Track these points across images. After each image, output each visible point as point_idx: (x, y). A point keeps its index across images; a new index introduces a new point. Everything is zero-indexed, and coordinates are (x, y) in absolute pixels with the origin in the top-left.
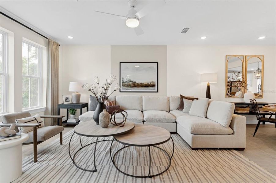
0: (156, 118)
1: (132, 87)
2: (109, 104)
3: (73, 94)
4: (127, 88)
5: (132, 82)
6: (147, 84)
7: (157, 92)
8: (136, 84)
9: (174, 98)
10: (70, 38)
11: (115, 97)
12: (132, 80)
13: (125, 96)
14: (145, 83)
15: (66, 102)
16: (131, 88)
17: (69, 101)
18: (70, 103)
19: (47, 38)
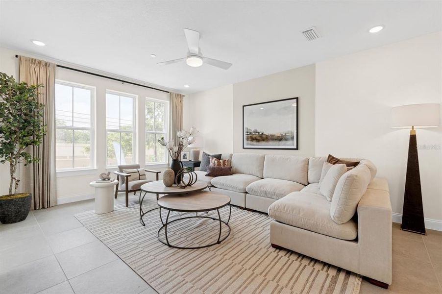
0: (262, 189)
1: (258, 140)
2: (216, 164)
3: (192, 151)
4: (252, 143)
5: (259, 133)
6: (280, 136)
7: (297, 149)
8: (264, 137)
9: (317, 159)
10: (187, 86)
11: (232, 155)
12: (259, 130)
13: (242, 154)
14: (276, 135)
15: (183, 159)
16: (257, 143)
17: (186, 159)
18: (188, 160)
19: (169, 92)
